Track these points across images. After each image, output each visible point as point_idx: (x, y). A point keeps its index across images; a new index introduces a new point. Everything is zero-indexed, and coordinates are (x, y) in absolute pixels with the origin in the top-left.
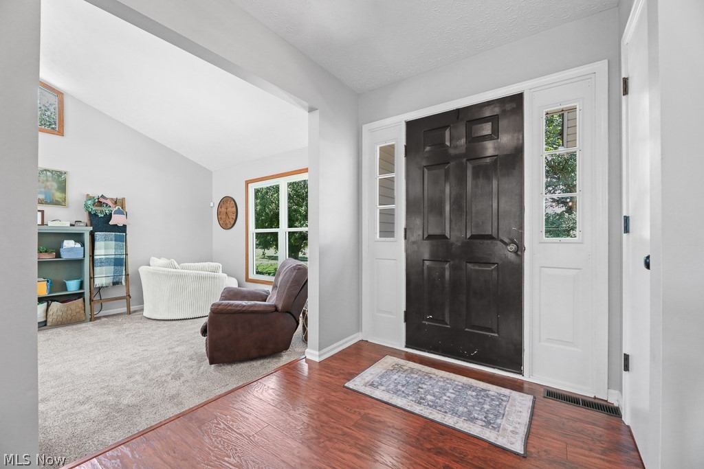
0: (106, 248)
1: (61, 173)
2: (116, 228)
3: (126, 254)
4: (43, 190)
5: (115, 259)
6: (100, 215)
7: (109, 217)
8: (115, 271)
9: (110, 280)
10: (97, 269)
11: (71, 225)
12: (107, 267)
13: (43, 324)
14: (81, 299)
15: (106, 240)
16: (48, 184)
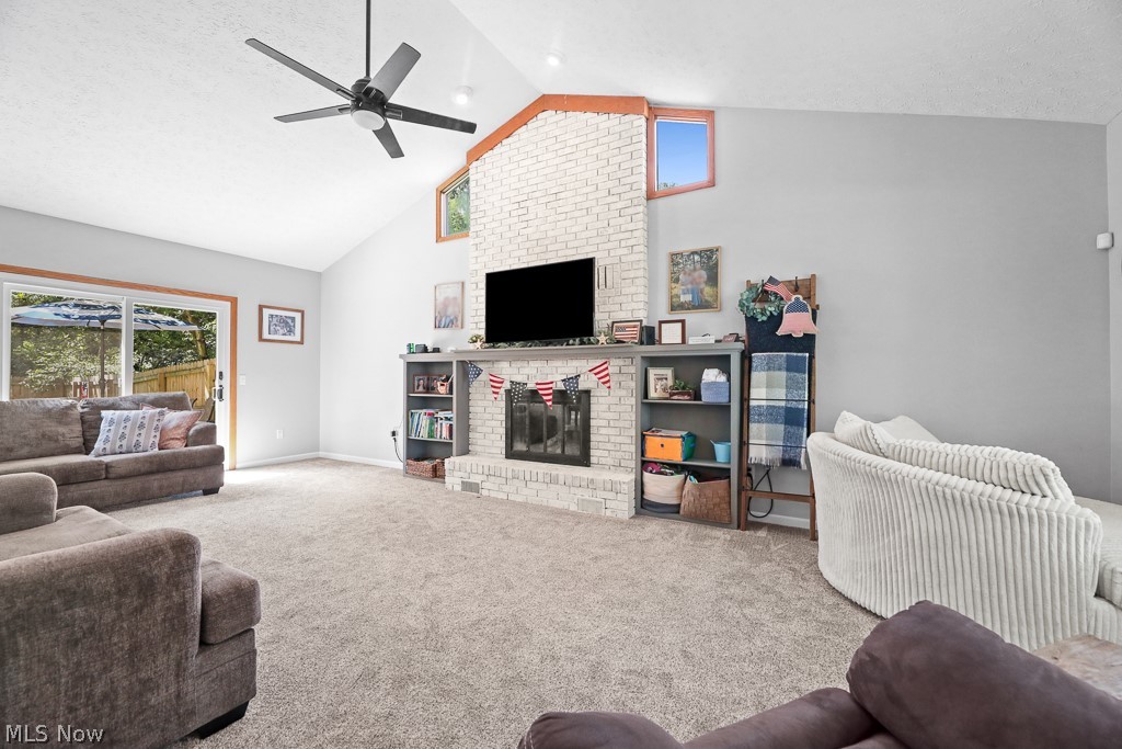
0: (769, 386)
1: (711, 251)
2: (789, 343)
3: (811, 401)
4: (689, 286)
5: (788, 410)
6: (761, 318)
7: (776, 320)
8: (787, 437)
9: (777, 454)
10: (754, 427)
11: (716, 341)
12: (770, 425)
13: (676, 509)
14: (724, 482)
15: (769, 369)
16: (696, 274)
